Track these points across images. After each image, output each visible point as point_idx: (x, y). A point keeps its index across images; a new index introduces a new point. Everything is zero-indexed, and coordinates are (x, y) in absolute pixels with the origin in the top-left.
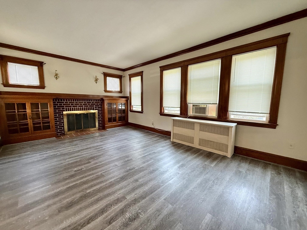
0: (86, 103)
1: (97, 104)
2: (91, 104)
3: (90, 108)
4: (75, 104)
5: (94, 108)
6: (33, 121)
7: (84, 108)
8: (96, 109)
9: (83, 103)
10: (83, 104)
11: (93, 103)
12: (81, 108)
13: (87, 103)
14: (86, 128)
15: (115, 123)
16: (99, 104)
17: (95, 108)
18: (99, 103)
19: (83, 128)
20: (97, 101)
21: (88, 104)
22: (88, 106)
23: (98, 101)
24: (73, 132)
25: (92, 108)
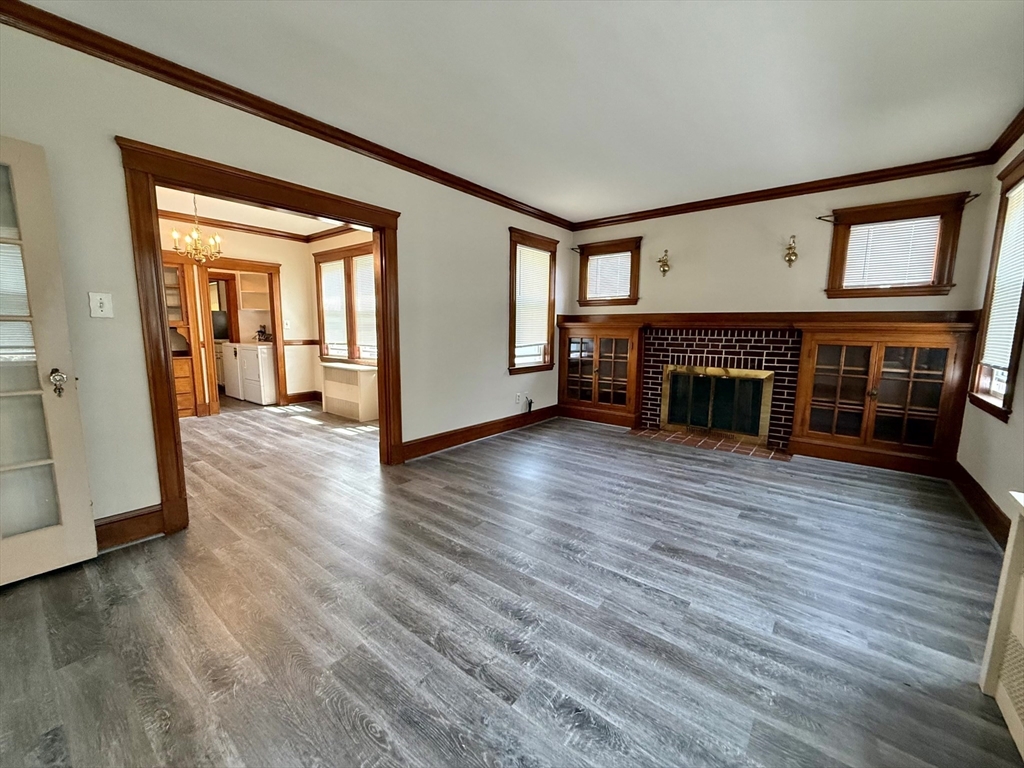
0: (731, 341)
1: (774, 348)
2: (751, 347)
3: (746, 360)
4: (697, 346)
5: (760, 361)
6: (600, 379)
7: (726, 359)
8: (767, 368)
9: (721, 341)
10: (723, 347)
11: (761, 341)
12: (713, 358)
13: (737, 341)
14: (723, 428)
15: (847, 442)
16: (786, 349)
17: (767, 361)
18: (787, 342)
19: (710, 425)
20: (775, 335)
21: (741, 347)
22: (739, 354)
23: (783, 335)
24: (681, 429)
25: (753, 361)
